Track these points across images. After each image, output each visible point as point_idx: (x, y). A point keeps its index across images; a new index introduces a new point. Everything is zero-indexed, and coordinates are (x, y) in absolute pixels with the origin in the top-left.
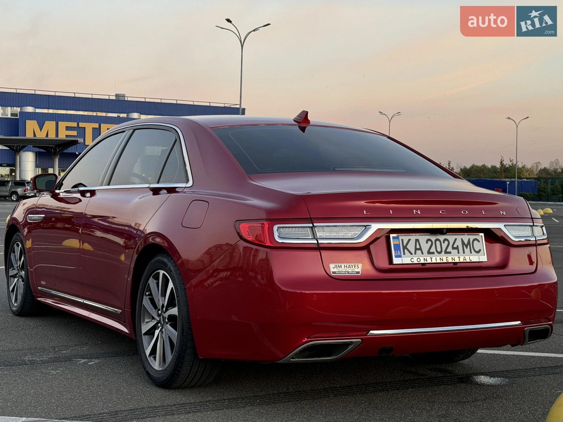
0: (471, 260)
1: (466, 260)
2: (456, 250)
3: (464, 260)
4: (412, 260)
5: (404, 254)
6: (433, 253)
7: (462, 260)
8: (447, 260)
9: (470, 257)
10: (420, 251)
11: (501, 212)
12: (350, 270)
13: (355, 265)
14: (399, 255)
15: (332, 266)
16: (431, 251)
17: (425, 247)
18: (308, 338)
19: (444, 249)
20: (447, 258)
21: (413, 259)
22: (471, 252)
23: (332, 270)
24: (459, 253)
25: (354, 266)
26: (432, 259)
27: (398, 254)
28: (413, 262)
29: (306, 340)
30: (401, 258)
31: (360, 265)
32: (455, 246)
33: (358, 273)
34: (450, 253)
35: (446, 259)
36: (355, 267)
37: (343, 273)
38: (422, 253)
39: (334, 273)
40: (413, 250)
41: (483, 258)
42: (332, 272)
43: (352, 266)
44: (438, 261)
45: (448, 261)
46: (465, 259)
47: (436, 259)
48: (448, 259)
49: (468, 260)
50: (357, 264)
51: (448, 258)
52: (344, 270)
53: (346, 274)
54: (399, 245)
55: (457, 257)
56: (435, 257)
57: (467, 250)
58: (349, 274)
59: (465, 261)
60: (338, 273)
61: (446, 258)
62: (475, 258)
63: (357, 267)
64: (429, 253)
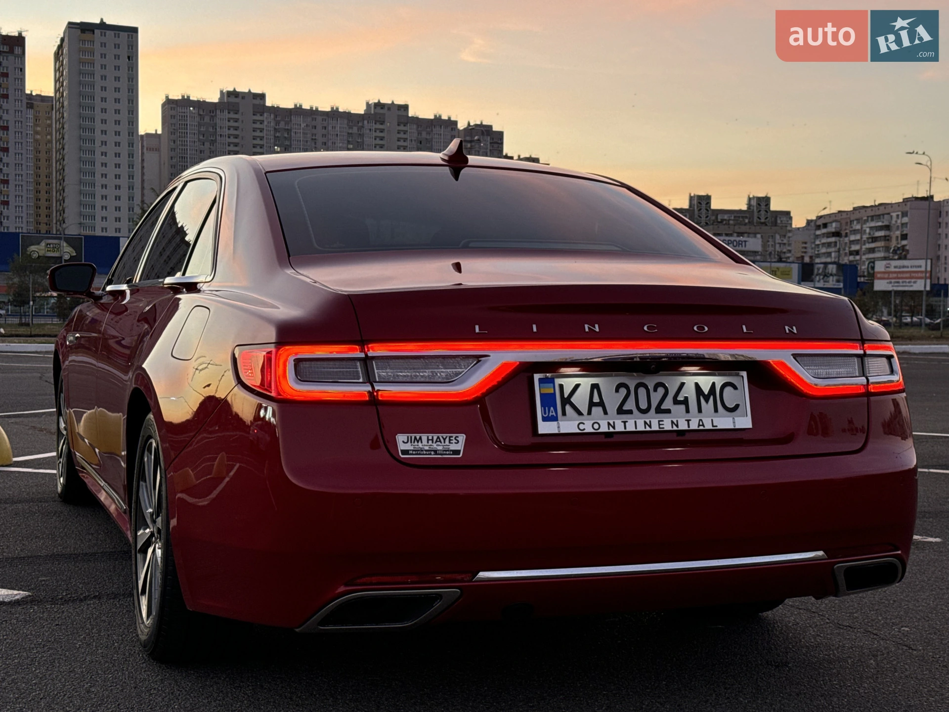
0: (716, 426)
1: (703, 425)
2: (683, 407)
3: (699, 425)
4: (582, 427)
5: (564, 413)
6: (630, 412)
7: (694, 426)
8: (661, 426)
9: (714, 419)
10: (600, 409)
11: (787, 328)
12: (440, 448)
13: (450, 437)
14: (553, 415)
15: (401, 438)
16: (625, 408)
17: (612, 400)
18: (346, 585)
19: (654, 404)
20: (661, 423)
21: (584, 424)
22: (716, 410)
23: (402, 446)
24: (688, 411)
25: (447, 440)
26: (627, 423)
27: (551, 414)
28: (584, 429)
29: (342, 589)
30: (555, 423)
31: (462, 438)
32: (680, 398)
33: (457, 452)
34: (668, 411)
35: (659, 425)
36: (450, 440)
37: (425, 452)
38: (605, 413)
39: (405, 452)
40: (584, 408)
41: (745, 422)
42: (402, 451)
43: (444, 439)
44: (641, 427)
45: (663, 428)
46: (701, 423)
47: (635, 424)
48: (663, 424)
49: (708, 426)
50: (454, 435)
51: (663, 421)
52: (427, 448)
53: (430, 454)
54: (554, 394)
55: (684, 419)
56: (633, 421)
57: (708, 407)
58: (436, 454)
59: (701, 428)
60: (414, 453)
61: (659, 421)
62: (724, 422)
63: (454, 441)
64: (621, 411)
